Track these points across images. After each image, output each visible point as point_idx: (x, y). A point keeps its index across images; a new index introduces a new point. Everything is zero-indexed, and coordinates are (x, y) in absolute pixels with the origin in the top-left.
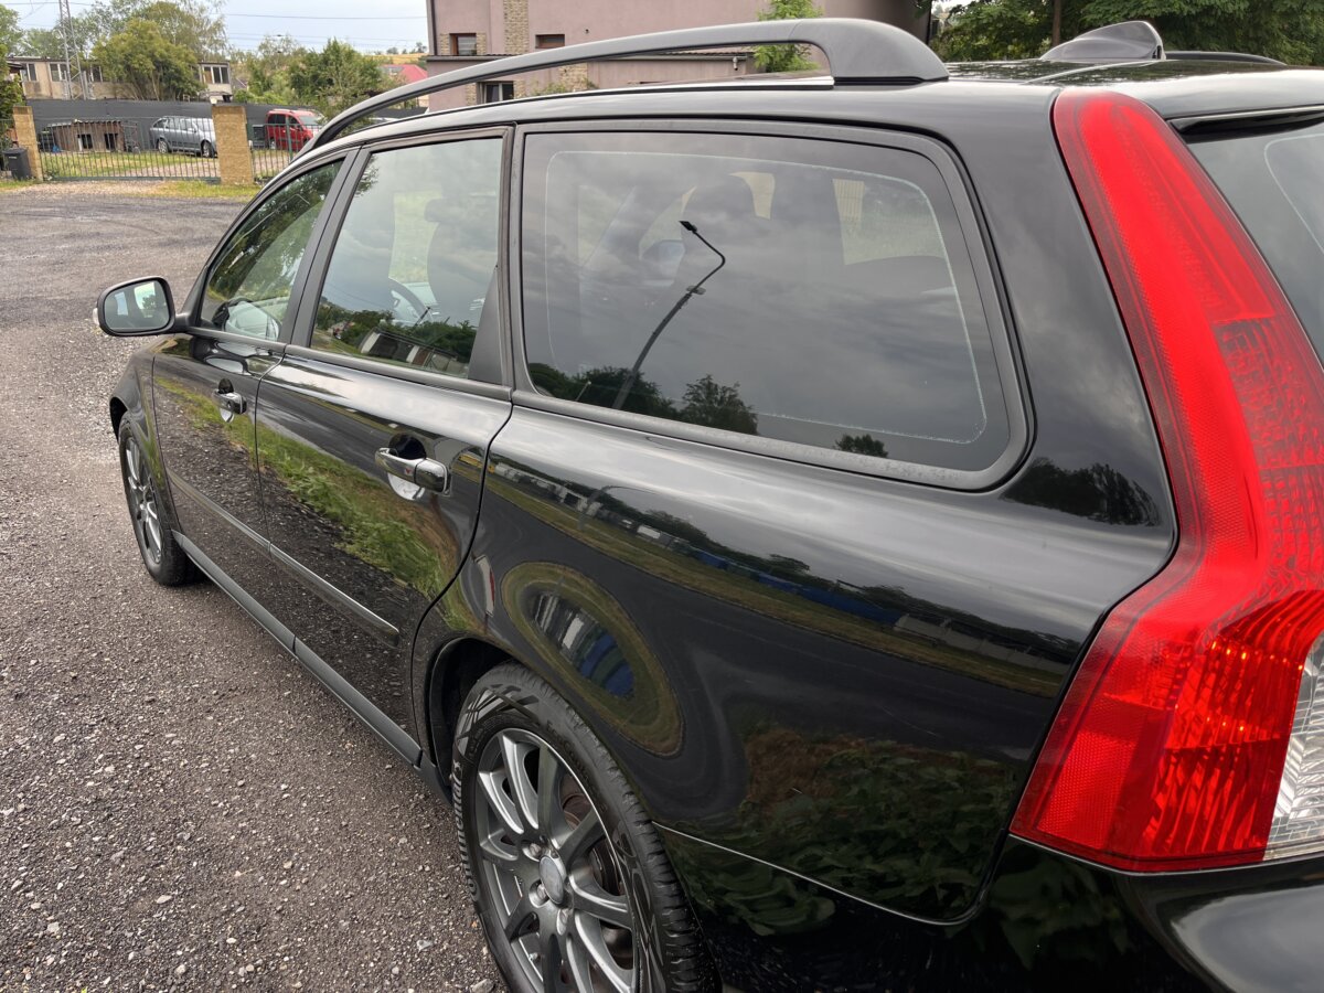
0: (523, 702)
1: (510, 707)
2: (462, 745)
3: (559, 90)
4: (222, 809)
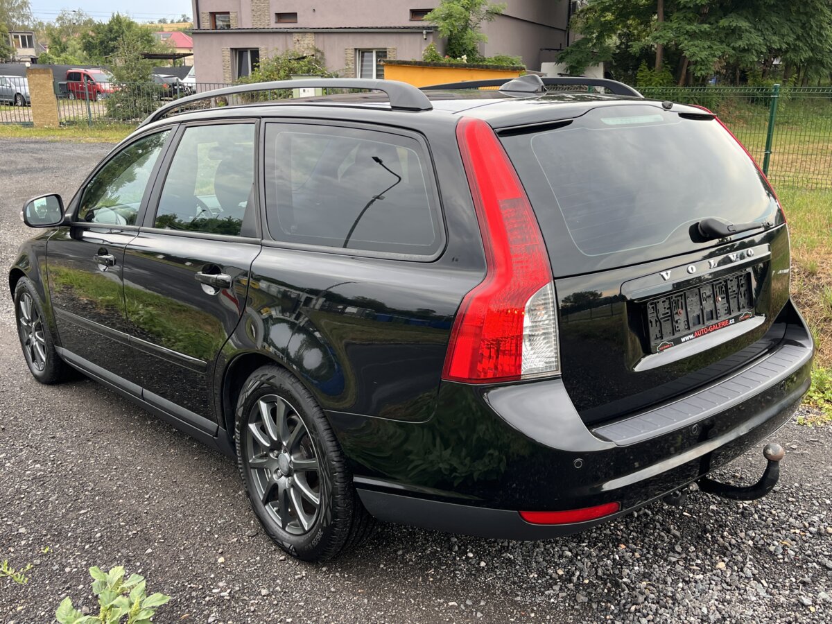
0: (268, 379)
1: (263, 383)
2: (240, 413)
3: (293, 54)
4: (107, 478)
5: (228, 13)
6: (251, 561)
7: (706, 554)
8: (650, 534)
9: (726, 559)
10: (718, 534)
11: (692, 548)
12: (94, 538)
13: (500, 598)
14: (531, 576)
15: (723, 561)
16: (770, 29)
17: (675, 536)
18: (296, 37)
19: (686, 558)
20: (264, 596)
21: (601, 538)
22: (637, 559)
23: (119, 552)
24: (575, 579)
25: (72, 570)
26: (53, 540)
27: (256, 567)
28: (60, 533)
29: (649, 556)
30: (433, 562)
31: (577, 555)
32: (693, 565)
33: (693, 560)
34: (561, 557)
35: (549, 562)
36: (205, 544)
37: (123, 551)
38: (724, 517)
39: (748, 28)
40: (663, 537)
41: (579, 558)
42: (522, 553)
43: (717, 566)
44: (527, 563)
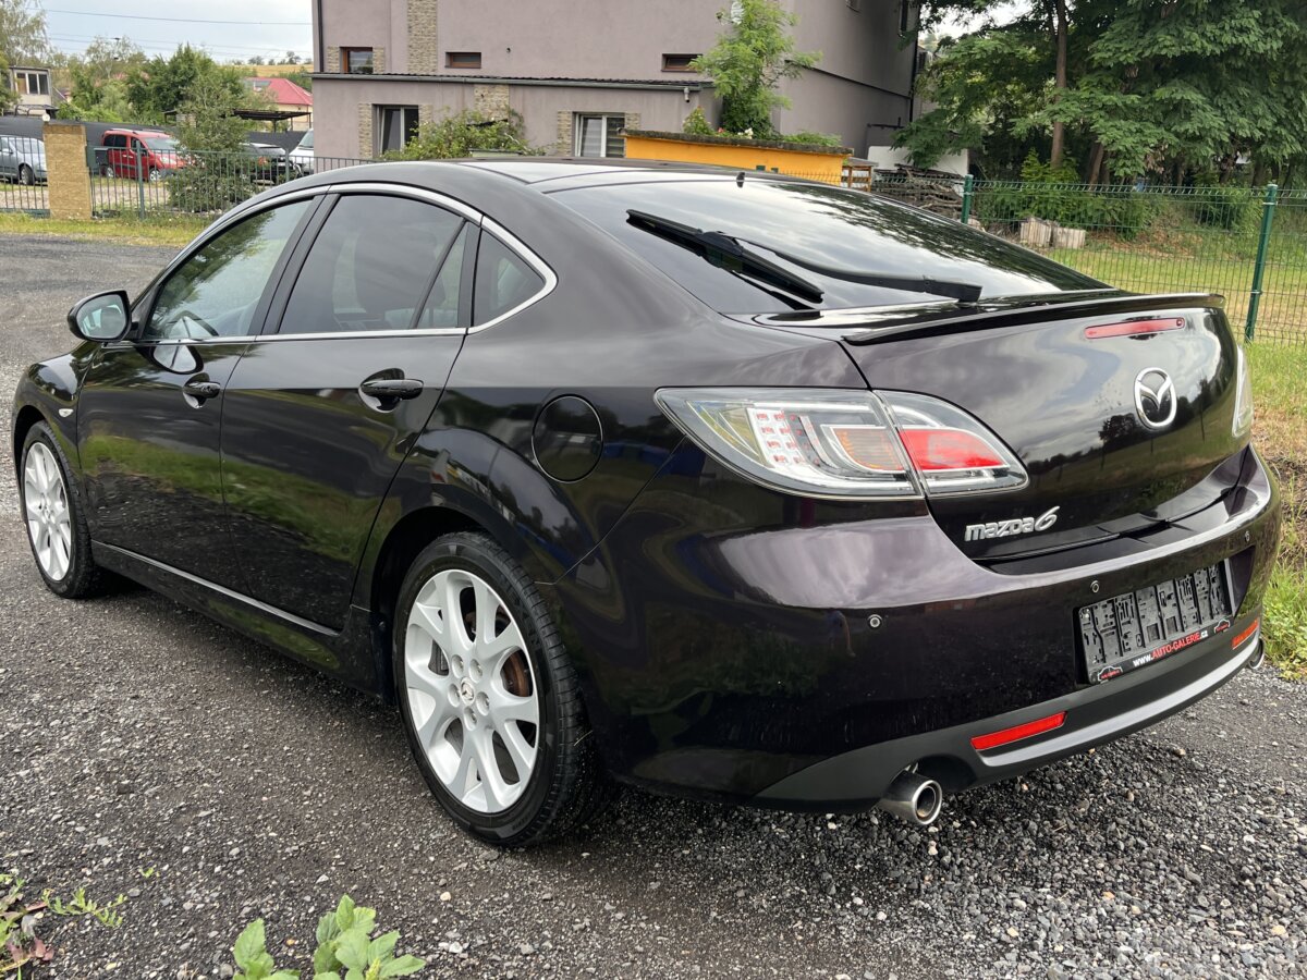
3: (474, 118)
4: (235, 763)
5: (370, 49)
6: (496, 899)
7: (1250, 912)
8: (1152, 878)
9: (1286, 921)
10: (1265, 881)
11: (1225, 902)
12: (228, 856)
13: (920, 970)
14: (966, 937)
15: (1281, 923)
16: (1236, 106)
17: (1194, 883)
18: (479, 91)
19: (1219, 917)
20: (527, 955)
21: (1071, 881)
22: (1137, 916)
23: (272, 879)
24: (1040, 943)
25: (195, 906)
26: (157, 859)
27: (505, 910)
28: (168, 847)
29: (1155, 911)
30: (798, 911)
31: (1035, 906)
32: (1232, 929)
33: (1231, 921)
34: (1010, 907)
35: (992, 915)
36: (416, 871)
37: (280, 877)
38: (1269, 855)
39: (1200, 103)
40: (1173, 882)
41: (1040, 910)
42: (944, 902)
43: (1273, 931)
44: (954, 917)
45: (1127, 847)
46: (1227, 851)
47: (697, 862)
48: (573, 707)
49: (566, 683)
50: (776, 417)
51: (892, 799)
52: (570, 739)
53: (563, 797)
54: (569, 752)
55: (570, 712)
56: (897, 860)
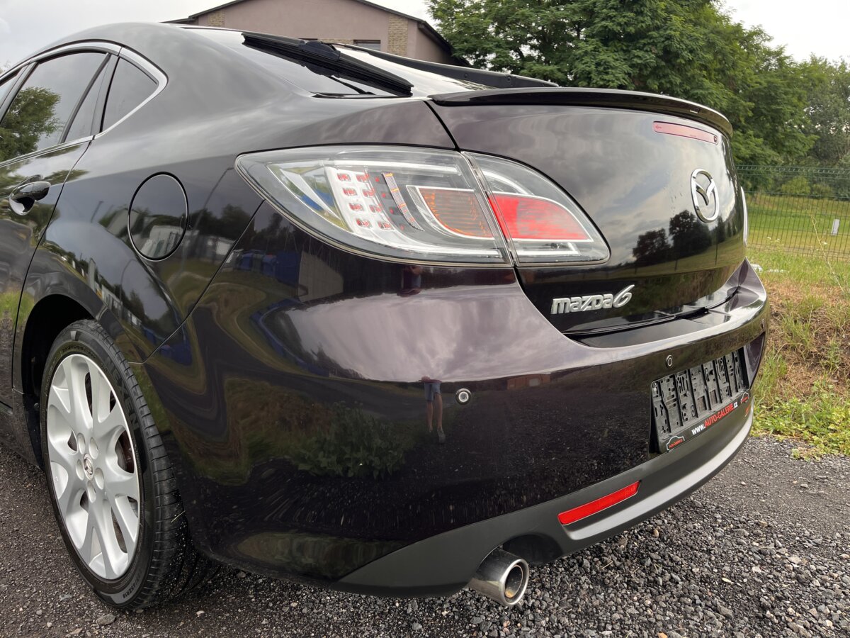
8: (692, 614)
10: (782, 611)
21: (628, 622)
38: (777, 585)
40: (711, 617)
45: (664, 582)
46: (743, 583)
47: (302, 615)
48: (169, 485)
49: (163, 462)
50: (359, 178)
51: (480, 579)
52: (168, 516)
53: (163, 570)
54: (166, 528)
55: (166, 490)
56: (479, 604)
